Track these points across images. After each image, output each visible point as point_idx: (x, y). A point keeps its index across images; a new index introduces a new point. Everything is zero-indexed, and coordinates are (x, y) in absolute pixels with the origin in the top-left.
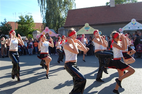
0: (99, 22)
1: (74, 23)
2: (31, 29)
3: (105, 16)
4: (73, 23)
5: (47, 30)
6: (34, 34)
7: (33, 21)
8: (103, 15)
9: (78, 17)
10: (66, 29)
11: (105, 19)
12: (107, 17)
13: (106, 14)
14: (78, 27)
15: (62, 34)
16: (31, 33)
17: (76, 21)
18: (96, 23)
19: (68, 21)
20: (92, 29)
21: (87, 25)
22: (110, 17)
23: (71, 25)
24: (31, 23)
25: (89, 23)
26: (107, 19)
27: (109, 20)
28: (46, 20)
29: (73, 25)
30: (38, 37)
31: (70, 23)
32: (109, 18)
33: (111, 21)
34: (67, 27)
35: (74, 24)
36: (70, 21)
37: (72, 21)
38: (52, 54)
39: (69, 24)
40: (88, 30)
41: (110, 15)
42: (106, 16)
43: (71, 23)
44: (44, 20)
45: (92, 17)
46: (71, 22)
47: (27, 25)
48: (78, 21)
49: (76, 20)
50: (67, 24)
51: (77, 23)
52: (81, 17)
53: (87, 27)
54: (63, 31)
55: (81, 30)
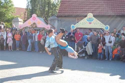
0: (105, 13)
1: (71, 12)
2: (9, 15)
3: (113, 5)
4: (69, 12)
5: (34, 19)
6: (14, 22)
7: (12, 5)
8: (110, 3)
9: (76, 4)
10: (60, 19)
11: (113, 9)
12: (115, 7)
13: (115, 3)
14: (76, 17)
15: (53, 25)
16: (8, 21)
17: (73, 10)
18: (100, 13)
19: (62, 8)
20: (96, 21)
21: (90, 15)
22: (120, 7)
23: (67, 14)
24: (10, 6)
25: (94, 13)
26: (116, 9)
27: (118, 11)
28: (32, 5)
29: (69, 14)
30: (21, 27)
31: (65, 12)
32: (118, 9)
33: (121, 13)
34: (61, 16)
35: (71, 14)
36: (66, 8)
37: (68, 8)
38: (41, 52)
39: (63, 12)
40: (92, 22)
41: (119, 5)
42: (115, 5)
43: (67, 12)
44: (29, 5)
45: (96, 5)
46: (67, 10)
47: (5, 9)
48: (76, 10)
49: (74, 8)
50: (60, 12)
51: (75, 12)
52: (80, 4)
53: (90, 19)
54: (55, 22)
55: (82, 21)
